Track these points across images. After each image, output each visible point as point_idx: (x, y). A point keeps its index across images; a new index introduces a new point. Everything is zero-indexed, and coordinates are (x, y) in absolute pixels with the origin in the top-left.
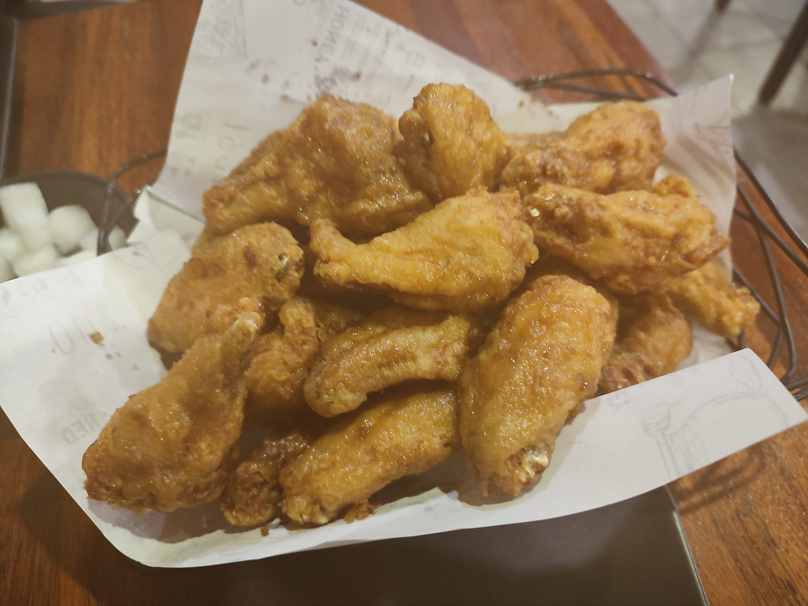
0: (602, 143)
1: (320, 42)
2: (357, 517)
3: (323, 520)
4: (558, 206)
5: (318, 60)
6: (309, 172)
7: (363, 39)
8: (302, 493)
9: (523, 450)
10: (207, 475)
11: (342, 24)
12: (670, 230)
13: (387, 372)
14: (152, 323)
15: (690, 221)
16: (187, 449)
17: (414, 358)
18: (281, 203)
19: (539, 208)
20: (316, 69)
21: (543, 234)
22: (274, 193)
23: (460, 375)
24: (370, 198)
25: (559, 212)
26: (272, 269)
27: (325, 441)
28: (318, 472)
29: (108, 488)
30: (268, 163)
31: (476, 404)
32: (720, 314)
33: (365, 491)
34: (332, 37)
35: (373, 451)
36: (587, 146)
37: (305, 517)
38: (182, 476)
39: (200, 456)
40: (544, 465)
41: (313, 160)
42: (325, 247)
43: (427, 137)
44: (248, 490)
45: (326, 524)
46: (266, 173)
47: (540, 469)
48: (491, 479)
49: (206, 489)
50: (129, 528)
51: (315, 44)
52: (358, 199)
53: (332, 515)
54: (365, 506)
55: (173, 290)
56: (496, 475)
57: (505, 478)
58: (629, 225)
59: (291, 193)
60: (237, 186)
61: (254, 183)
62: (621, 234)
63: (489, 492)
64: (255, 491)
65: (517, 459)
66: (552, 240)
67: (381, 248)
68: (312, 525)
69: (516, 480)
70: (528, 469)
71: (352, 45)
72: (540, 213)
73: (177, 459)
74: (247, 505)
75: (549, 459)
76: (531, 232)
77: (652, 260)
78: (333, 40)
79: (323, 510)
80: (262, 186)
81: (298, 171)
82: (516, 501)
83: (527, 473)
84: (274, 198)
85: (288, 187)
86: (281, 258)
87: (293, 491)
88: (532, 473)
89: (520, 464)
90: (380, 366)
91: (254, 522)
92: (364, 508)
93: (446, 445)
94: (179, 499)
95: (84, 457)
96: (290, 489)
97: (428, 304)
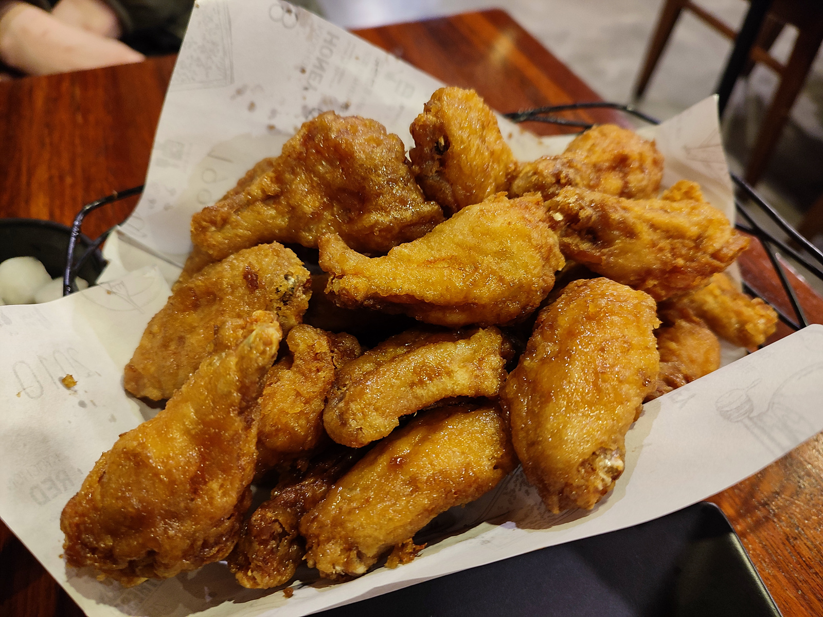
0: (607, 156)
1: (308, 70)
2: (401, 562)
3: (361, 569)
4: (582, 208)
5: (306, 89)
6: (313, 187)
7: (352, 67)
8: (334, 538)
9: (594, 453)
10: (219, 523)
11: (331, 51)
12: (694, 231)
13: (419, 391)
14: (130, 368)
15: (710, 221)
16: (195, 491)
17: (449, 373)
18: (282, 222)
19: (562, 211)
20: (304, 98)
21: (567, 240)
22: (273, 212)
23: (502, 388)
24: (383, 209)
25: (583, 214)
26: (277, 291)
27: (353, 477)
28: (350, 512)
29: (94, 550)
30: (266, 181)
31: (530, 412)
32: (743, 323)
33: (409, 528)
34: (321, 65)
35: (413, 482)
36: (594, 158)
37: (339, 568)
38: (189, 526)
39: (212, 498)
40: (619, 469)
41: (317, 174)
42: (337, 262)
43: (442, 141)
44: (265, 543)
45: (363, 574)
46: (263, 191)
47: (615, 474)
48: (561, 492)
49: (217, 543)
50: (116, 606)
51: (303, 71)
52: (370, 212)
53: (371, 562)
54: (409, 546)
55: (155, 328)
56: (567, 485)
57: (579, 487)
58: (654, 227)
59: (293, 210)
60: (231, 207)
61: (249, 204)
62: (647, 235)
63: (561, 508)
64: (273, 544)
65: (589, 464)
66: (577, 245)
67: (401, 259)
68: (347, 577)
69: (591, 489)
70: (602, 475)
71: (341, 74)
72: (564, 217)
73: (182, 505)
74: (265, 561)
75: (624, 461)
76: (556, 237)
77: (680, 262)
78: (321, 68)
79: (360, 556)
80: (259, 205)
81: (301, 187)
82: (591, 515)
83: (603, 480)
84: (273, 218)
85: (289, 205)
86: (286, 278)
87: (322, 538)
88: (608, 480)
89: (594, 470)
90: (412, 385)
91: (273, 583)
92: (409, 549)
93: (495, 468)
94: (185, 556)
95: (64, 513)
96: (317, 536)
97: (455, 318)
